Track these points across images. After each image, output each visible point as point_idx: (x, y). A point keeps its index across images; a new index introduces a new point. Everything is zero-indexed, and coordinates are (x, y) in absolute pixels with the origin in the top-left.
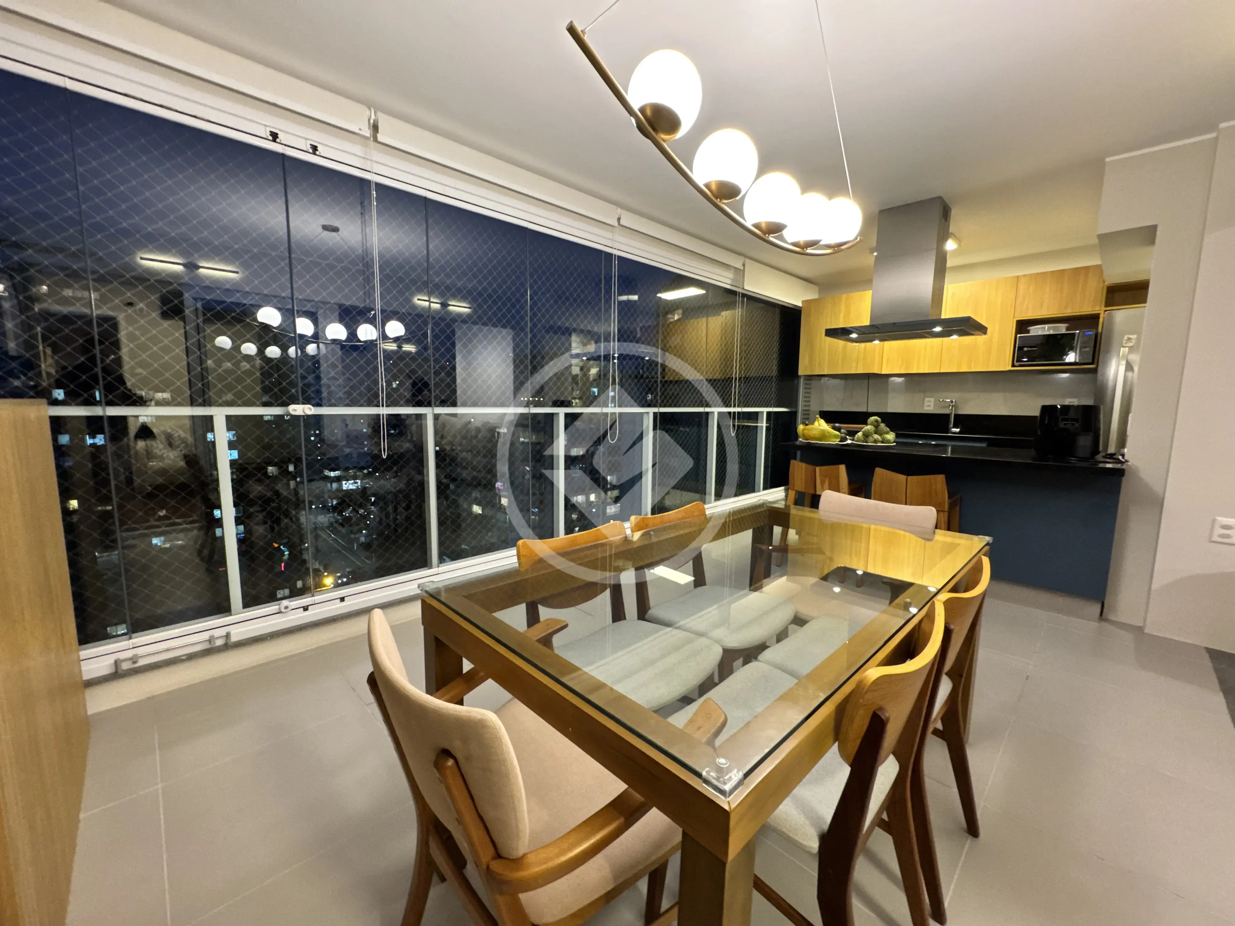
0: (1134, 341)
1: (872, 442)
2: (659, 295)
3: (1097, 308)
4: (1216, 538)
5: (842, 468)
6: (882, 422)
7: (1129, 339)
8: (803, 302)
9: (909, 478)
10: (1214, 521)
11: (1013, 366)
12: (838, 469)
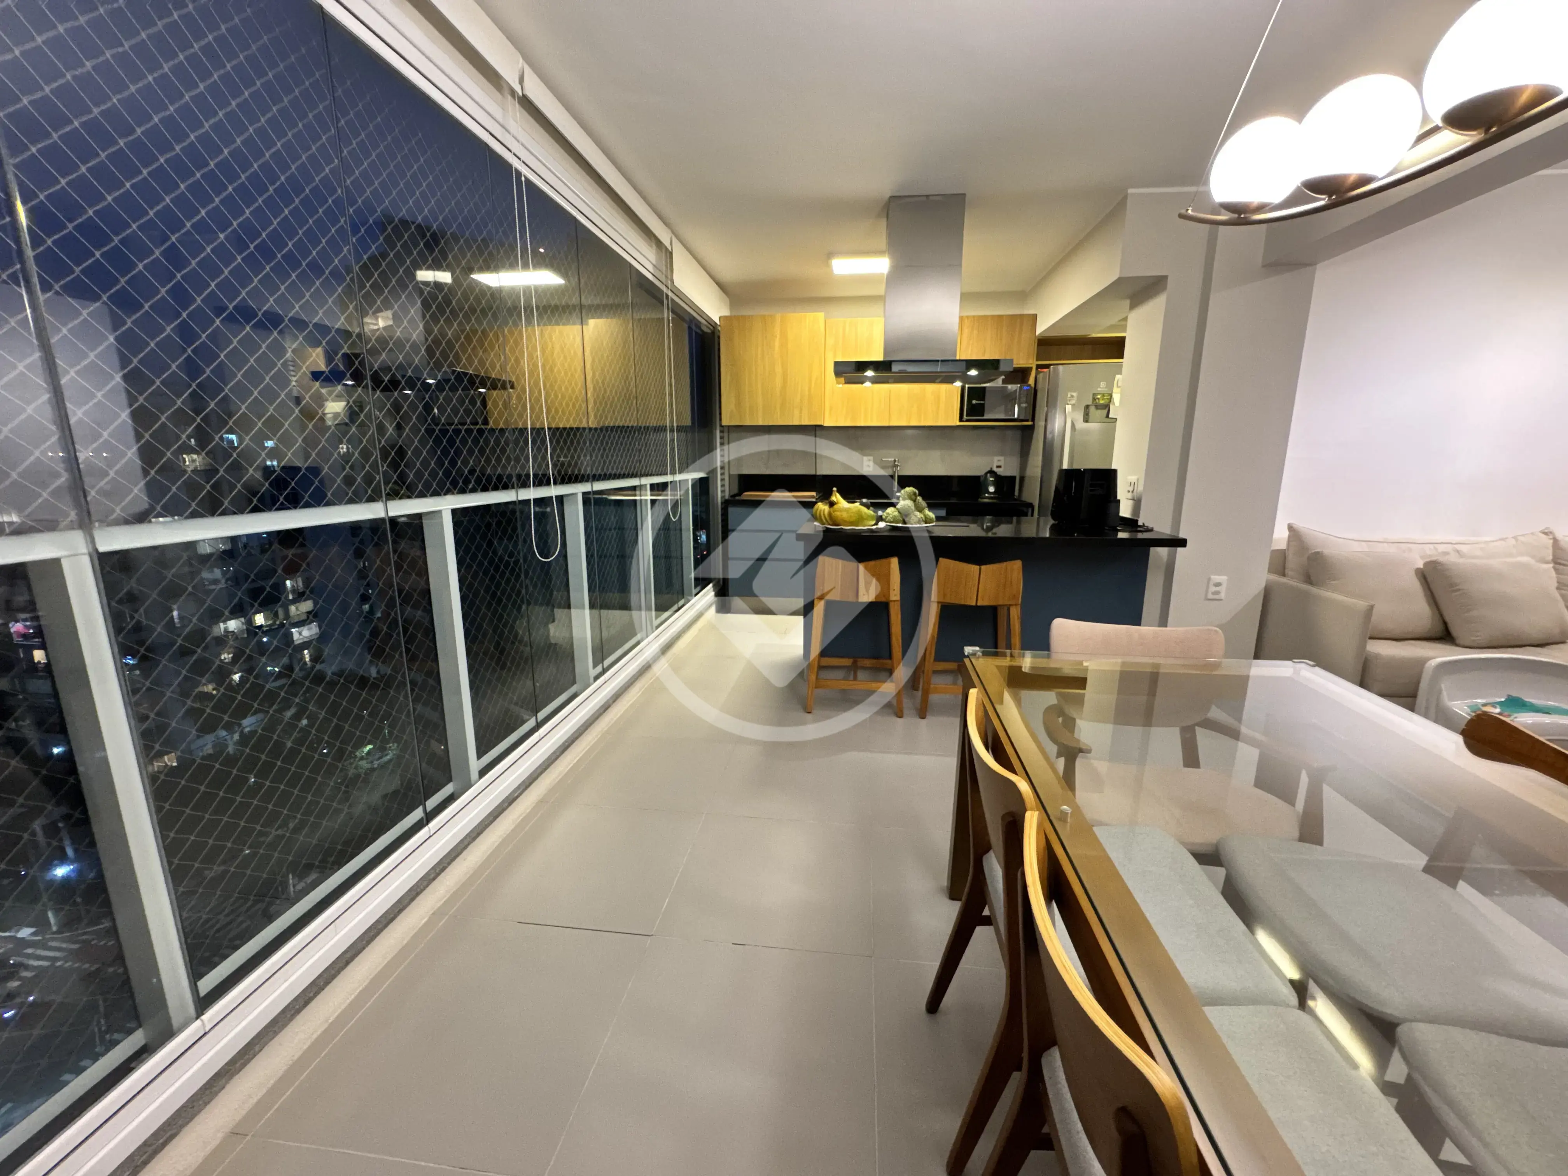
0: (1075, 398)
1: (919, 522)
2: (472, 276)
3: (1031, 362)
4: (1210, 596)
5: (894, 562)
6: (920, 495)
7: (1072, 396)
8: (720, 318)
9: (983, 567)
10: (1209, 579)
11: (961, 420)
12: (889, 563)
